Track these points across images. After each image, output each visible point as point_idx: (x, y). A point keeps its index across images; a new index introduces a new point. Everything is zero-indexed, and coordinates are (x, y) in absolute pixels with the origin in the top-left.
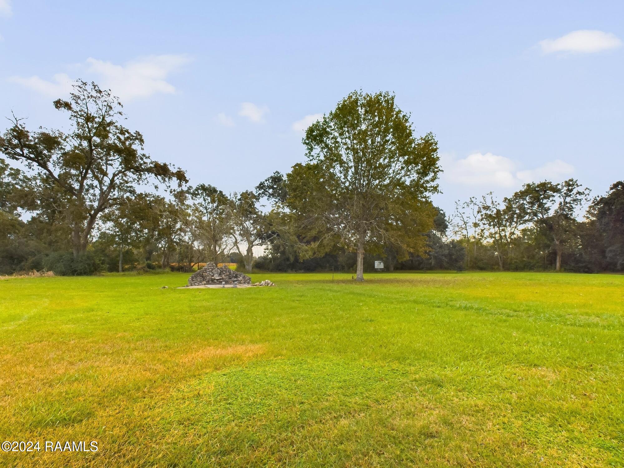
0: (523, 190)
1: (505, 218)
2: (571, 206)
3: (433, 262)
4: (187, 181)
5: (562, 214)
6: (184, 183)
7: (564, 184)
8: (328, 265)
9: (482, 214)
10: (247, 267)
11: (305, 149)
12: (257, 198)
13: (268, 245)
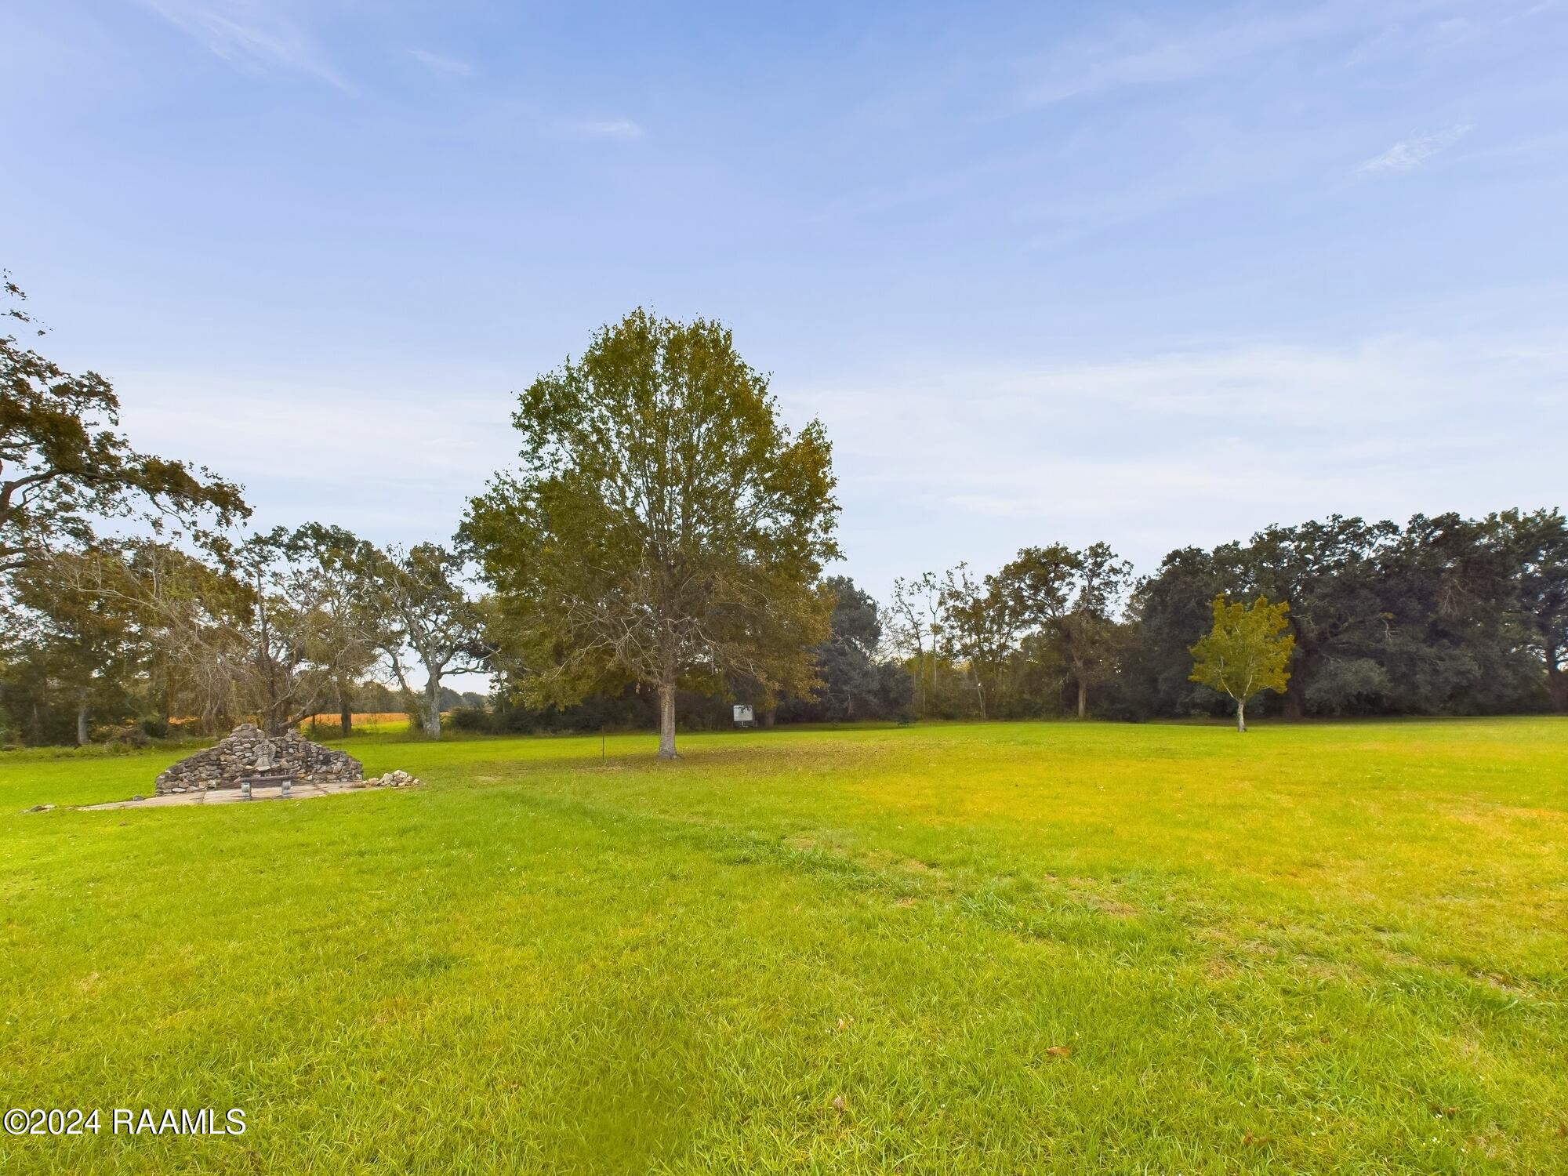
0: (1019, 561)
1: (989, 615)
2: (1102, 595)
3: (850, 705)
4: (248, 514)
5: (1087, 610)
6: (236, 518)
7: (1088, 553)
9: (947, 606)
10: (428, 726)
11: (520, 440)
12: (456, 562)
13: (500, 672)
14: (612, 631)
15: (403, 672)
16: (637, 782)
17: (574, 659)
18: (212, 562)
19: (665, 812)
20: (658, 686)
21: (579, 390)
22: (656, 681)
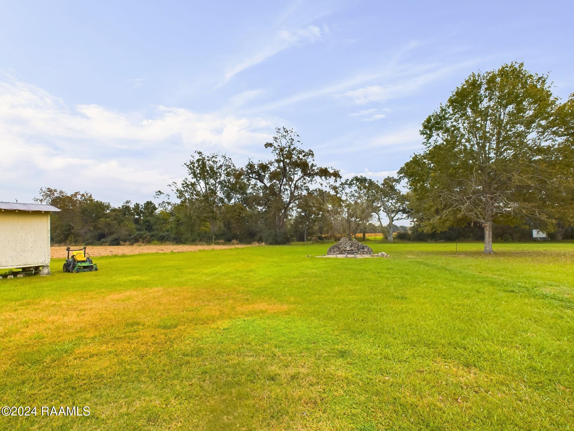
4: (341, 177)
6: (338, 179)
8: (472, 235)
10: (389, 238)
11: (423, 138)
12: (398, 181)
13: (414, 218)
14: (460, 202)
15: (381, 220)
16: (471, 261)
17: (443, 214)
18: (332, 193)
19: (480, 273)
20: (482, 223)
21: (446, 113)
22: (482, 221)
